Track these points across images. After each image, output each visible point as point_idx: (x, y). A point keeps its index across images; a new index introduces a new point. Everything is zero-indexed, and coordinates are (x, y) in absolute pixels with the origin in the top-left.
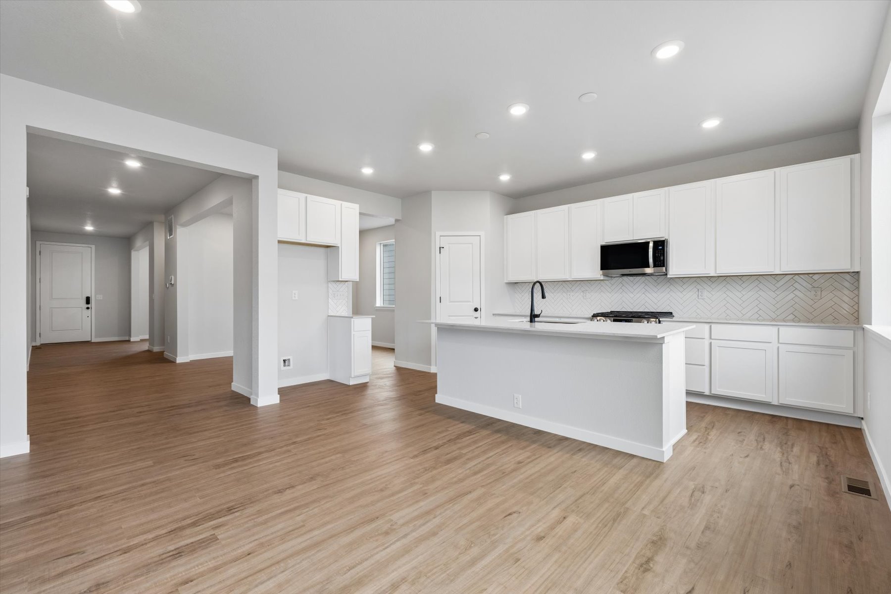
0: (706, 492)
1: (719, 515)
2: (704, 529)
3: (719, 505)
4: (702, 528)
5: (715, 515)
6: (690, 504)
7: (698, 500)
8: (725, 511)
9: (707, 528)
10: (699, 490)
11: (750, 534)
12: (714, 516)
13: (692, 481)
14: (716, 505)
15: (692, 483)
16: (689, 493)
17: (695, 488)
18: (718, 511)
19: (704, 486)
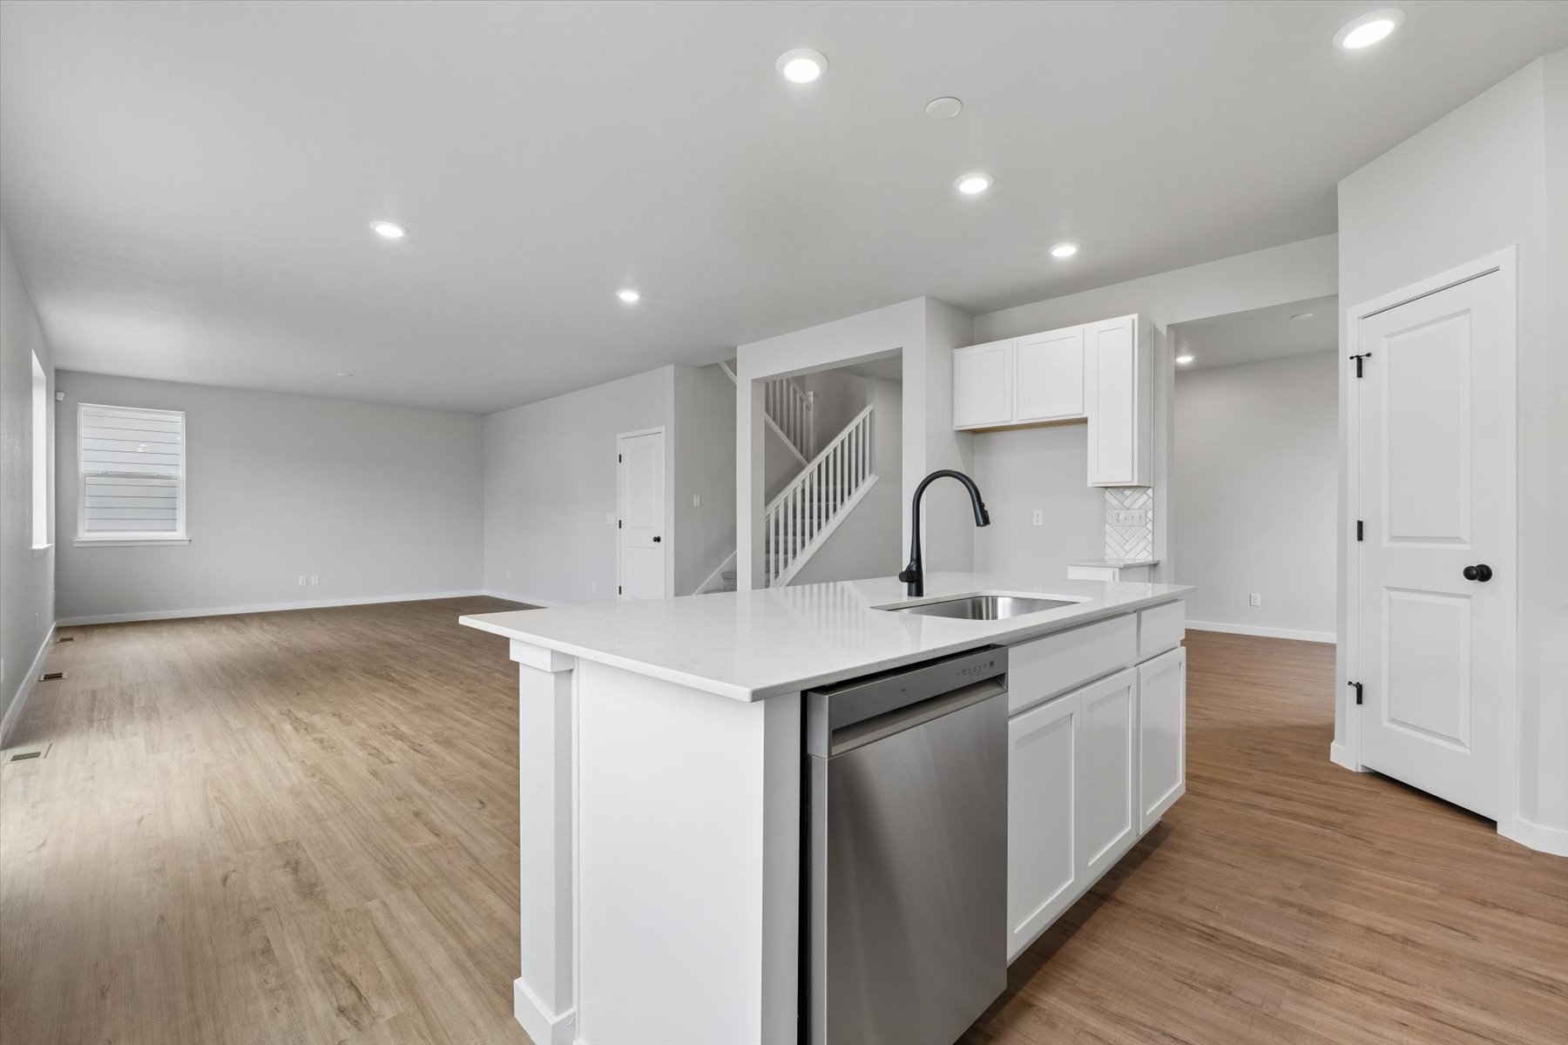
0: (337, 1016)
1: (267, 987)
2: (270, 946)
3: (285, 1006)
4: (274, 945)
5: (273, 982)
6: (333, 965)
7: (331, 985)
8: (264, 1006)
9: (267, 951)
10: (354, 1008)
11: (191, 996)
12: (273, 980)
13: (394, 1018)
14: (290, 1003)
15: (389, 1014)
16: (363, 982)
17: (367, 1007)
18: (276, 992)
19: (360, 1030)
